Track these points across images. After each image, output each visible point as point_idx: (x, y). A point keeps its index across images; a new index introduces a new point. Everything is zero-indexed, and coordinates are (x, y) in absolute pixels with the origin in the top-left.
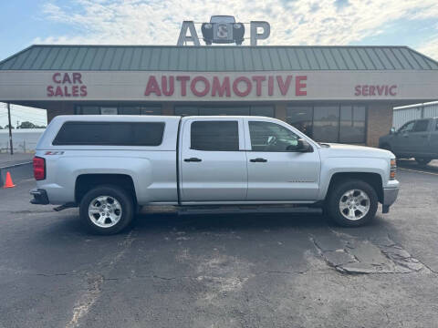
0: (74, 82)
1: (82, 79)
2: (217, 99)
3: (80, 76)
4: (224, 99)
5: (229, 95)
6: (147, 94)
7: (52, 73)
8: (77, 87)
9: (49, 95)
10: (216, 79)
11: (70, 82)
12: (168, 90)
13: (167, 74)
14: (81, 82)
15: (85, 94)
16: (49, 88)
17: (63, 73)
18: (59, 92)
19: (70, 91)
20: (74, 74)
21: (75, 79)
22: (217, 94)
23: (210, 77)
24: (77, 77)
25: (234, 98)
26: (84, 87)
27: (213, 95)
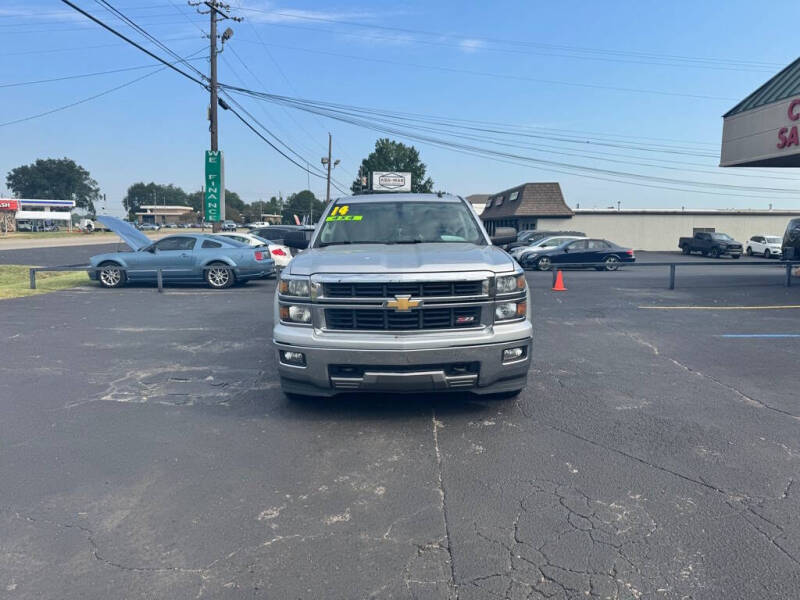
7: (788, 102)
18: (793, 140)
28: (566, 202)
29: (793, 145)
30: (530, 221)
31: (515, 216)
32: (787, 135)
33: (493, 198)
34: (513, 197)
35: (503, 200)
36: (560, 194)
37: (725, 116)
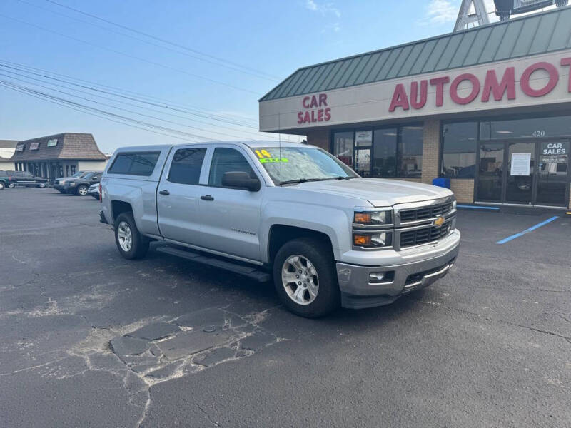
0: (320, 105)
1: (327, 101)
2: (492, 105)
3: (325, 96)
4: (505, 104)
5: (512, 97)
6: (392, 110)
7: (302, 97)
8: (322, 111)
9: (300, 123)
10: (491, 75)
11: (317, 106)
12: (418, 101)
13: (418, 79)
14: (326, 104)
15: (328, 119)
16: (300, 114)
17: (311, 96)
18: (307, 119)
19: (316, 117)
20: (321, 96)
21: (321, 101)
22: (492, 97)
23: (480, 73)
24: (323, 99)
25: (522, 101)
26: (328, 110)
27: (485, 100)
28: (101, 151)
29: (307, 122)
30: (72, 164)
31: (58, 159)
32: (303, 116)
33: (26, 144)
34: (52, 143)
35: (39, 146)
36: (95, 144)
37: (260, 101)
